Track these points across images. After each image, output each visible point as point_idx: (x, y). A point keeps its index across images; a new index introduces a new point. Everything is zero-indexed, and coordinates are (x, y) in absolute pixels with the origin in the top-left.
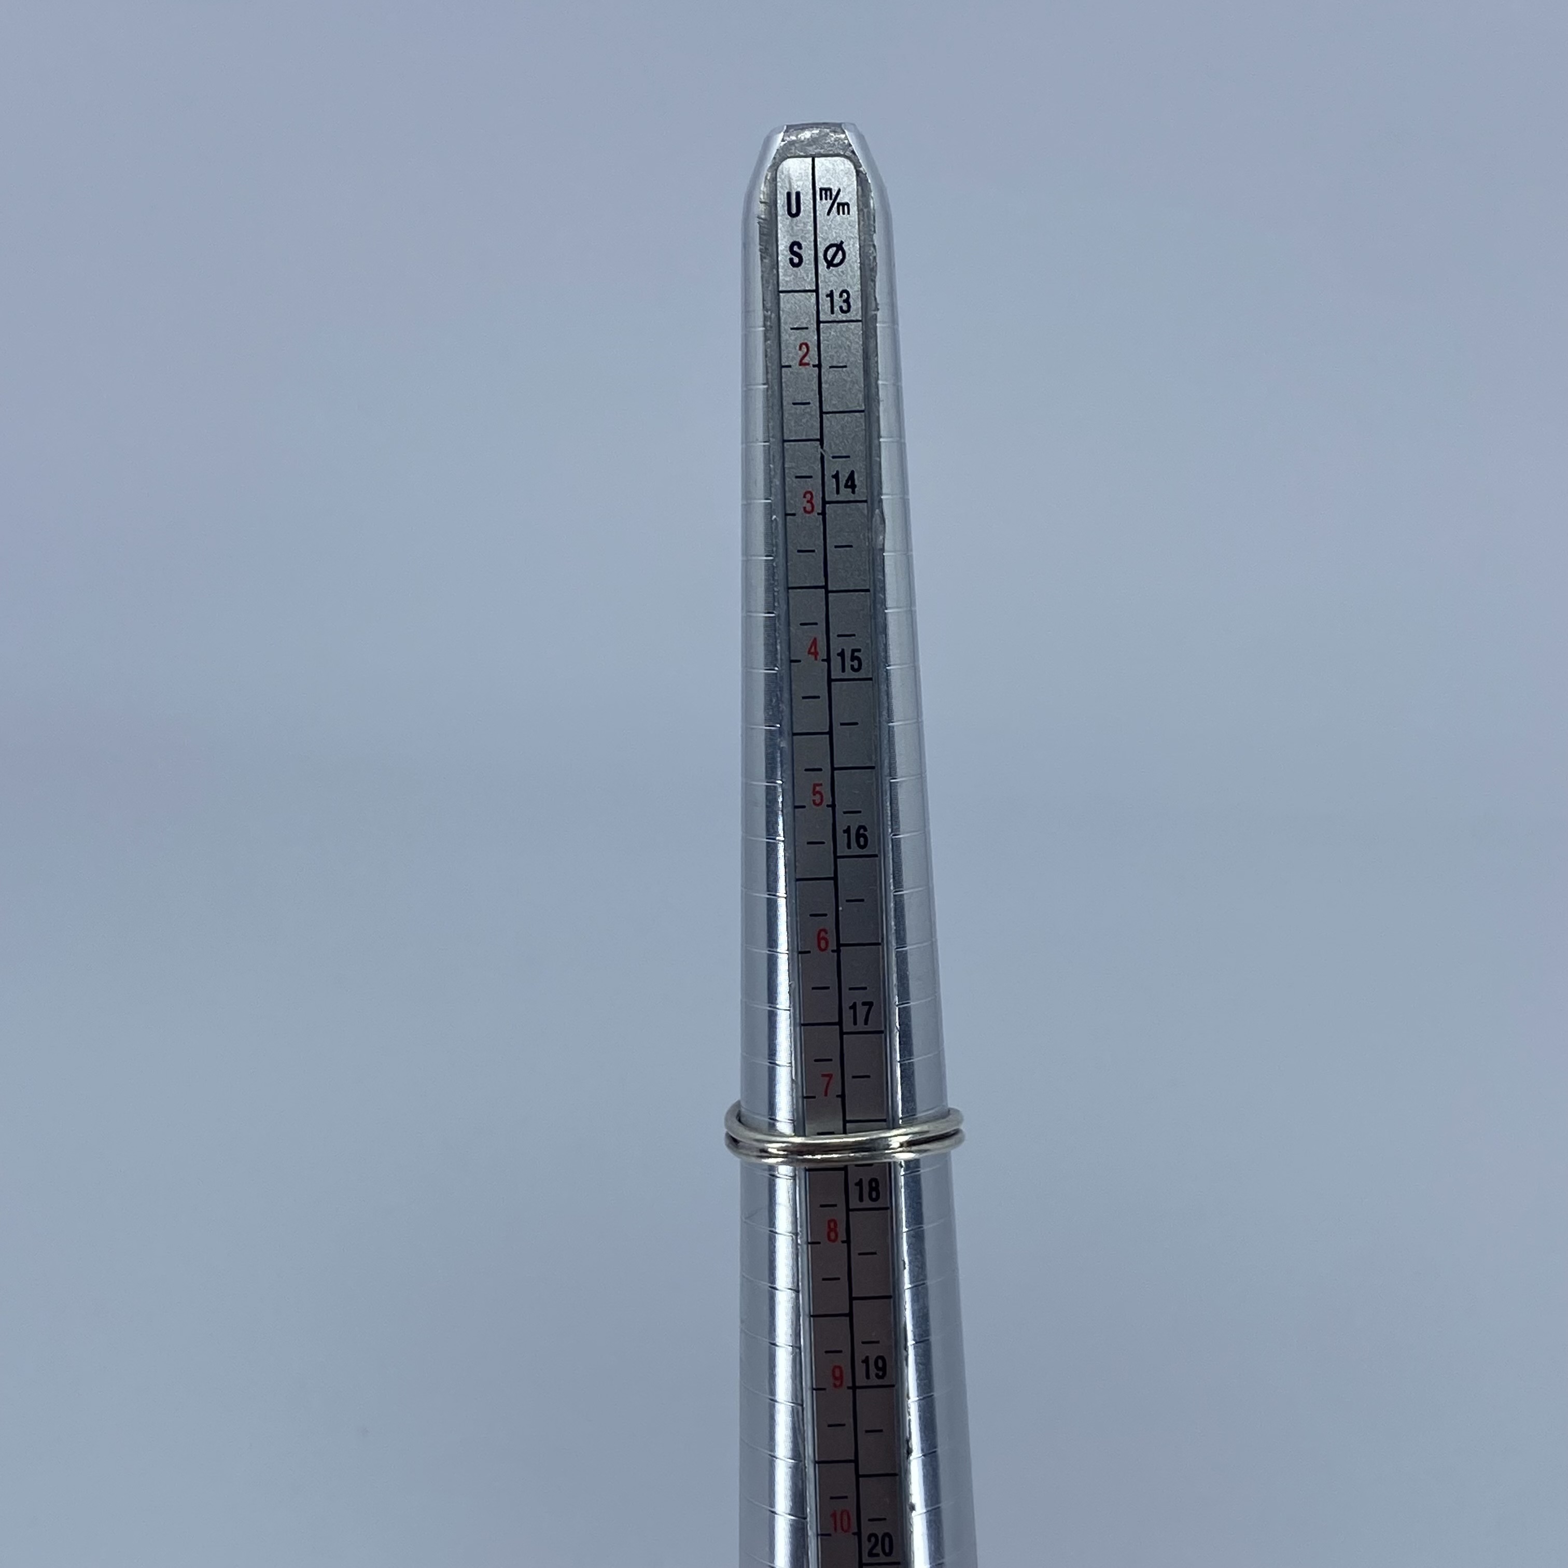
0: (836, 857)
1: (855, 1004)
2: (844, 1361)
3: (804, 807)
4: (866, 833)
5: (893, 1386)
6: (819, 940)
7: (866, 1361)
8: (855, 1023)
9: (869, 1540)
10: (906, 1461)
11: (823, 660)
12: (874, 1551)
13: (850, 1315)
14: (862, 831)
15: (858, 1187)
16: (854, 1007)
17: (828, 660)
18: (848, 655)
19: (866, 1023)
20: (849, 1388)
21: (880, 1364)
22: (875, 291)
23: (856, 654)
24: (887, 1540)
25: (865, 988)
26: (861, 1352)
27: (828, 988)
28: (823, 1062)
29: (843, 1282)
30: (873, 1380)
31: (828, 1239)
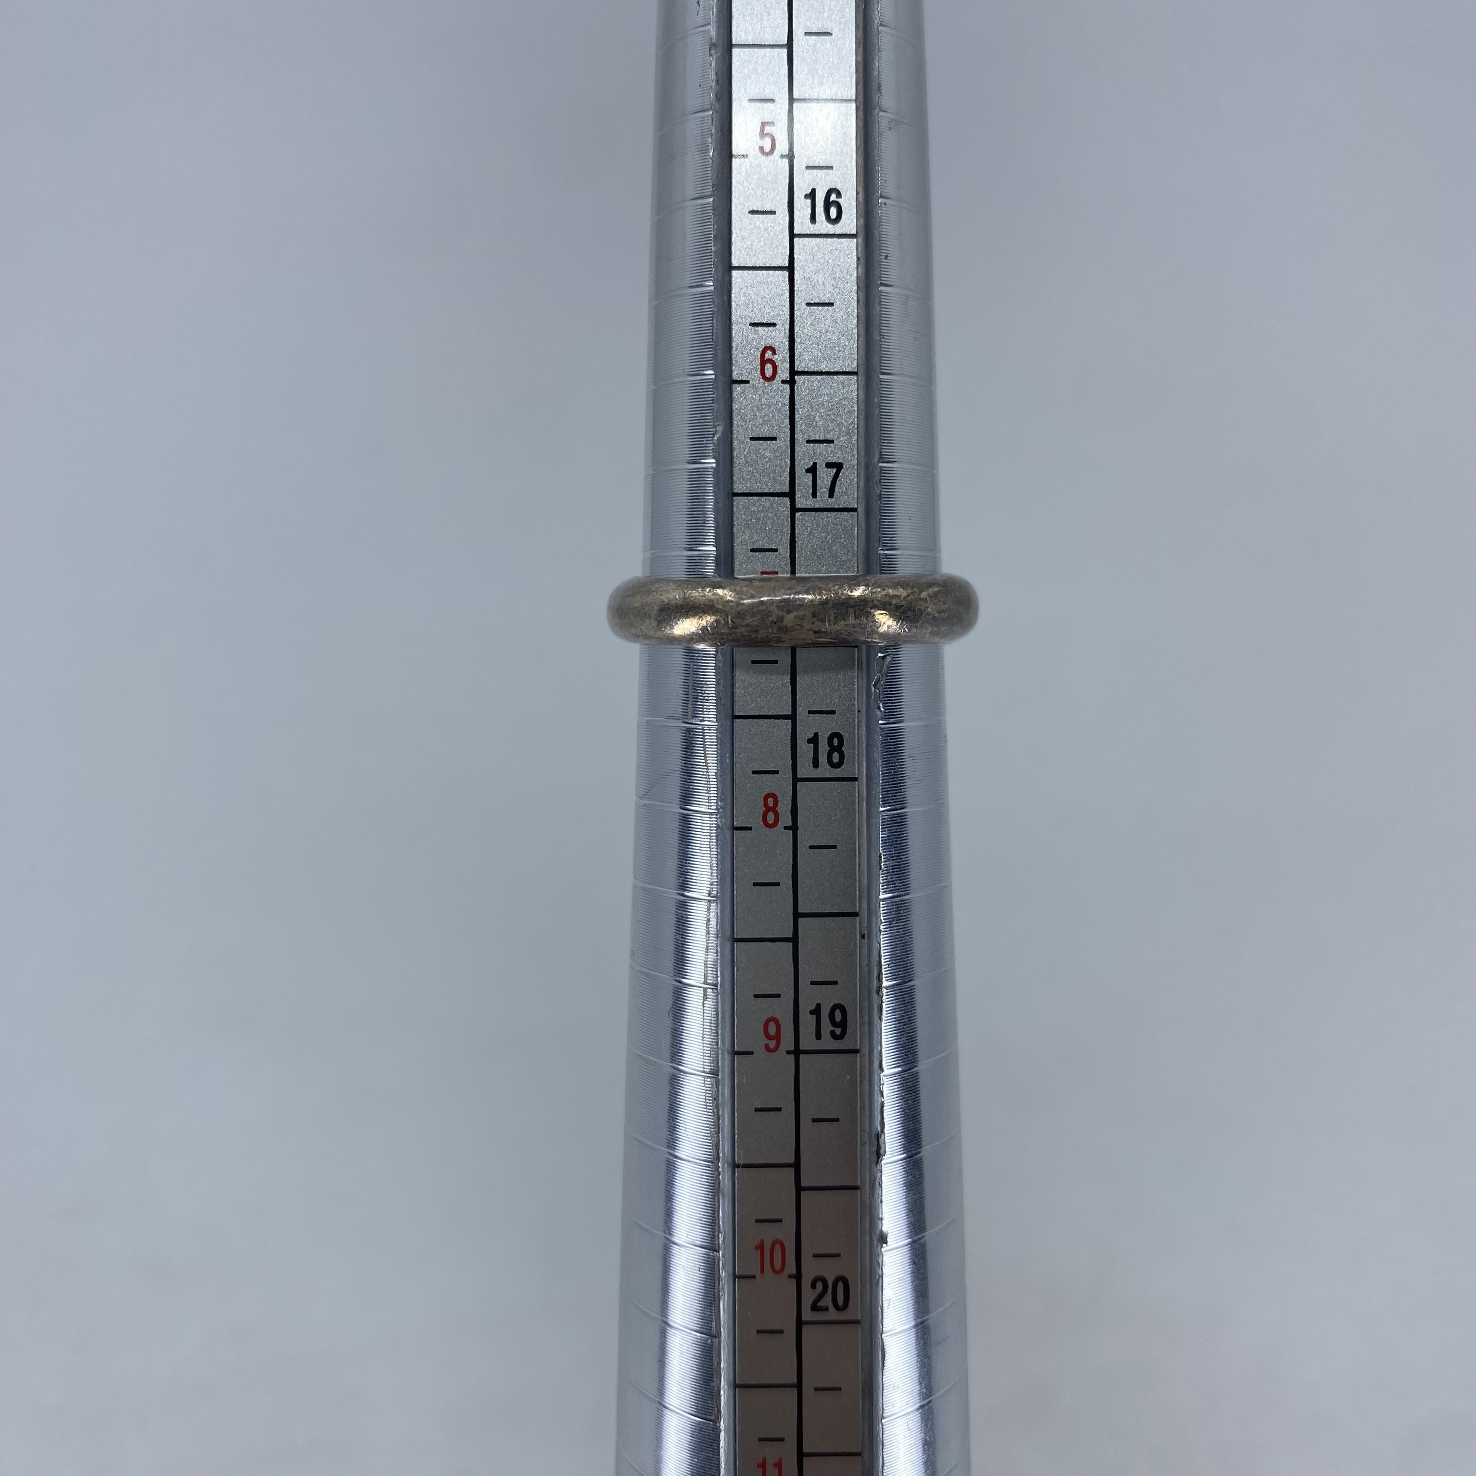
0: (792, 236)
1: (815, 464)
2: (783, 1010)
3: (746, 156)
4: (839, 200)
5: (856, 1051)
6: (763, 362)
7: (816, 1011)
8: (814, 495)
9: (813, 1286)
10: (874, 1166)
12: (821, 1304)
13: (794, 940)
14: (833, 197)
15: (812, 745)
16: (813, 470)
19: (831, 495)
20: (788, 1052)
21: (838, 1016)
24: (840, 1287)
25: (832, 442)
26: (809, 998)
27: (774, 439)
28: (763, 554)
29: (784, 889)
30: (826, 1042)
31: (762, 823)
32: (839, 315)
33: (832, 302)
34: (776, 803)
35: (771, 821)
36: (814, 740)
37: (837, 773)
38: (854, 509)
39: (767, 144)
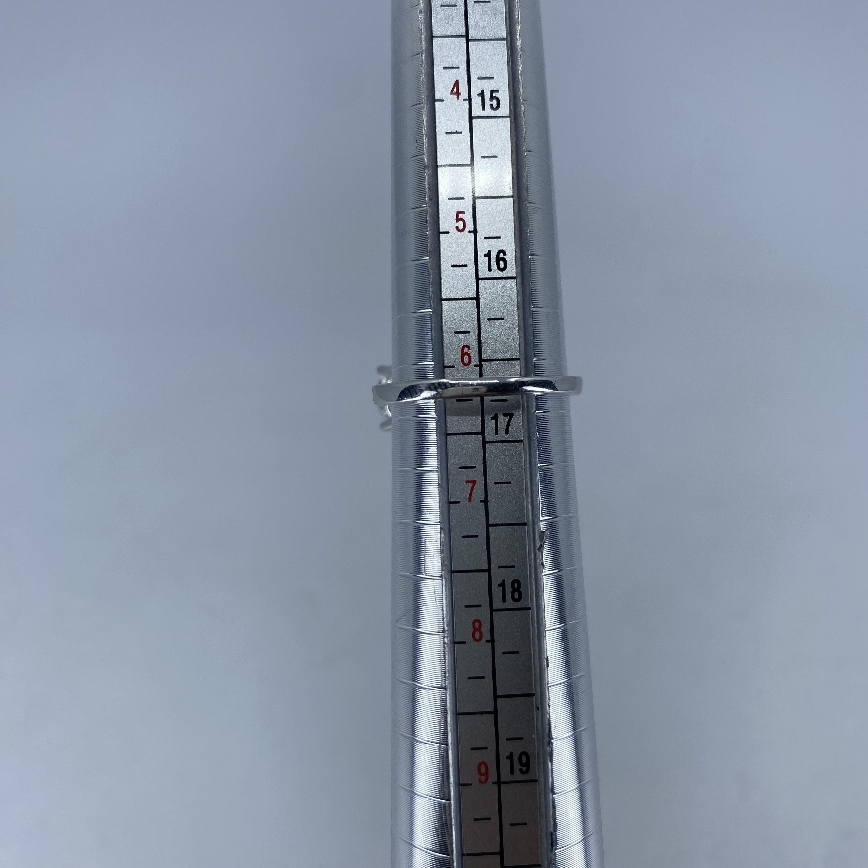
0: (478, 279)
1: (496, 414)
2: (489, 757)
3: (448, 233)
4: (505, 257)
6: (463, 354)
7: (510, 757)
8: (497, 433)
11: (464, 100)
13: (495, 713)
14: (501, 255)
15: (501, 588)
16: (495, 418)
17: (470, 99)
18: (487, 96)
19: (507, 433)
20: (494, 783)
21: (524, 760)
23: (494, 95)
25: (506, 400)
26: (505, 749)
28: (467, 470)
29: (487, 680)
30: (518, 776)
31: (472, 639)
32: (508, 325)
33: (502, 317)
34: (480, 625)
35: (477, 637)
36: (502, 585)
37: (518, 605)
38: (522, 441)
39: (460, 225)
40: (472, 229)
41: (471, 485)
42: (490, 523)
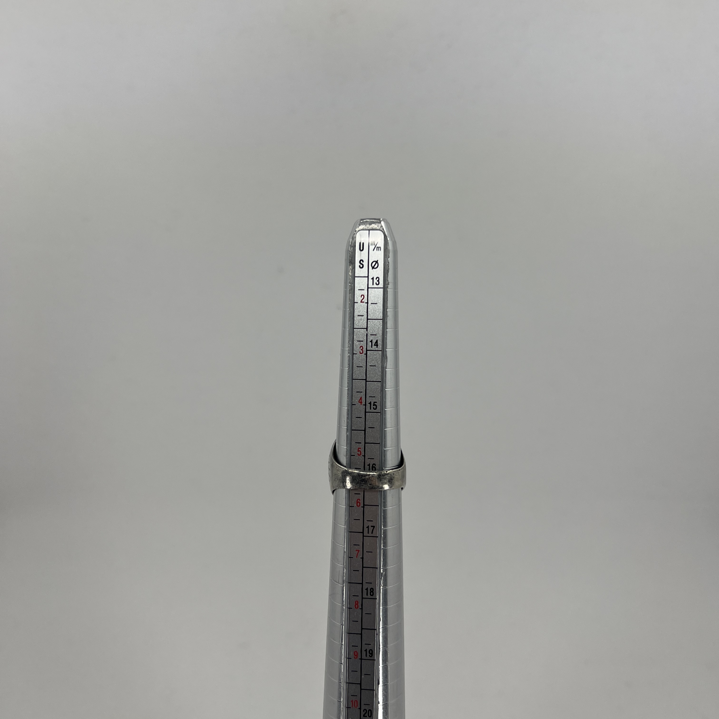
1: (368, 526)
2: (358, 650)
3: (354, 455)
4: (375, 466)
5: (374, 660)
6: (357, 502)
7: (366, 650)
8: (368, 533)
9: (364, 711)
10: (377, 687)
12: (365, 715)
13: (361, 634)
14: (374, 466)
15: (366, 591)
16: (368, 527)
17: (365, 405)
18: (372, 403)
19: (372, 533)
20: (359, 659)
21: (371, 652)
22: (388, 278)
23: (375, 404)
24: (370, 712)
25: (372, 521)
26: (364, 647)
27: (359, 520)
28: (356, 545)
29: (359, 622)
30: (368, 657)
31: (354, 607)
34: (358, 603)
35: (356, 607)
36: (367, 589)
37: (372, 597)
38: (378, 537)
39: (359, 453)
40: (364, 455)
41: (358, 551)
42: (364, 566)
